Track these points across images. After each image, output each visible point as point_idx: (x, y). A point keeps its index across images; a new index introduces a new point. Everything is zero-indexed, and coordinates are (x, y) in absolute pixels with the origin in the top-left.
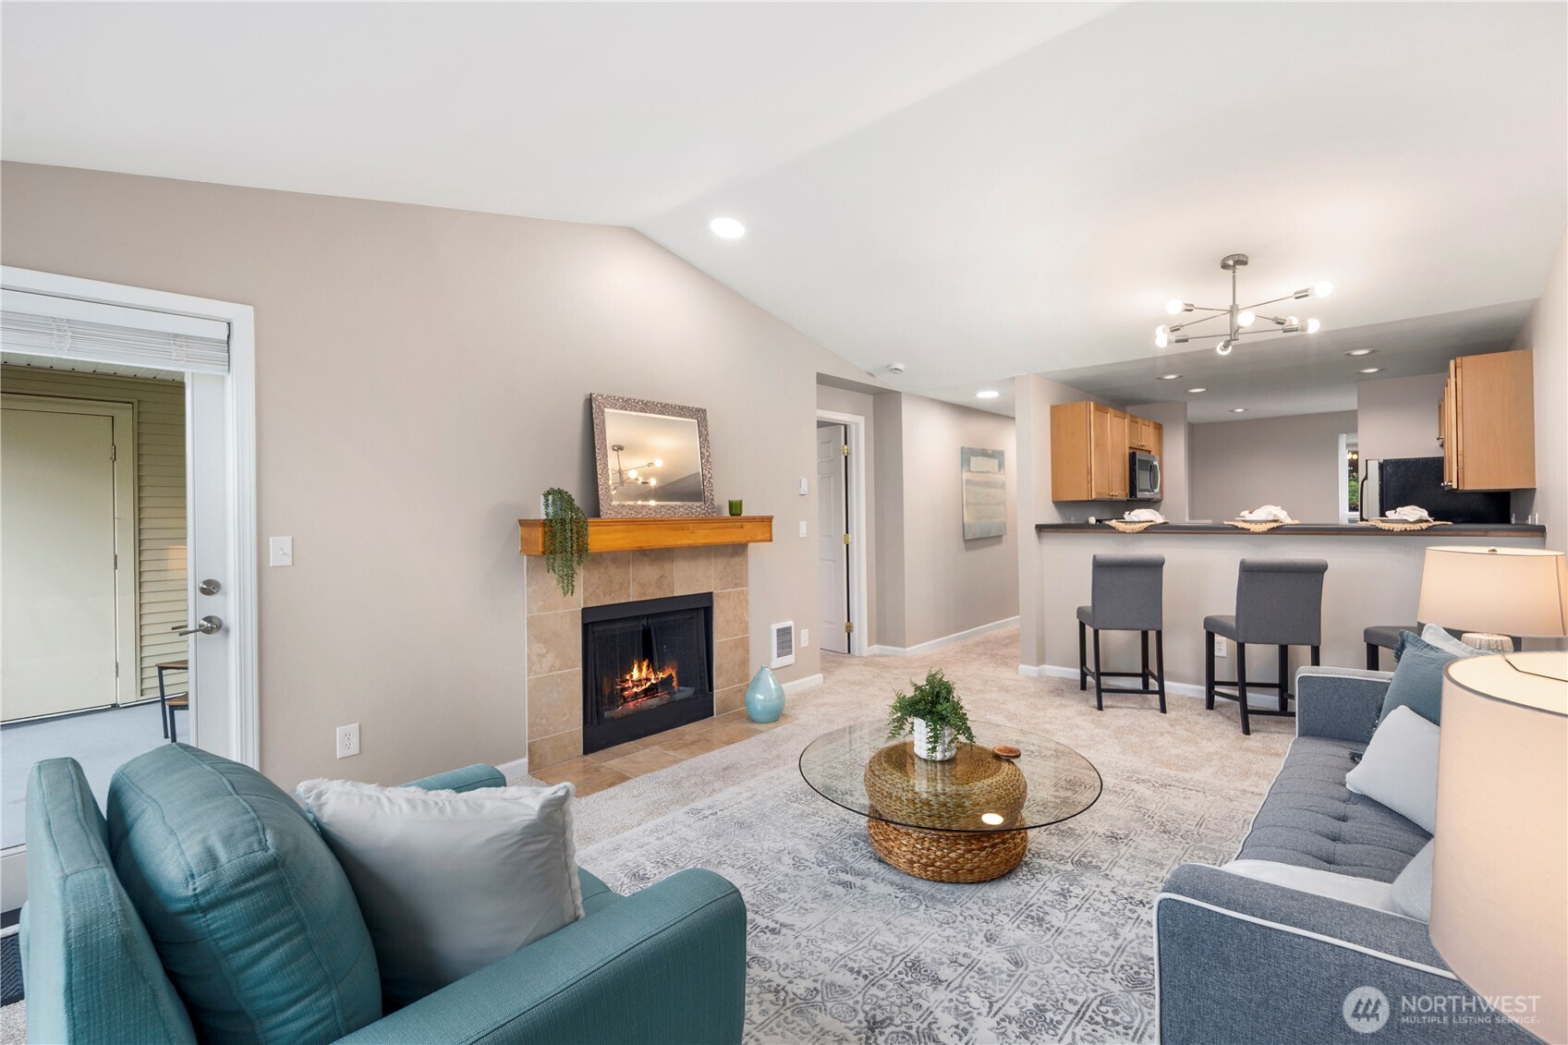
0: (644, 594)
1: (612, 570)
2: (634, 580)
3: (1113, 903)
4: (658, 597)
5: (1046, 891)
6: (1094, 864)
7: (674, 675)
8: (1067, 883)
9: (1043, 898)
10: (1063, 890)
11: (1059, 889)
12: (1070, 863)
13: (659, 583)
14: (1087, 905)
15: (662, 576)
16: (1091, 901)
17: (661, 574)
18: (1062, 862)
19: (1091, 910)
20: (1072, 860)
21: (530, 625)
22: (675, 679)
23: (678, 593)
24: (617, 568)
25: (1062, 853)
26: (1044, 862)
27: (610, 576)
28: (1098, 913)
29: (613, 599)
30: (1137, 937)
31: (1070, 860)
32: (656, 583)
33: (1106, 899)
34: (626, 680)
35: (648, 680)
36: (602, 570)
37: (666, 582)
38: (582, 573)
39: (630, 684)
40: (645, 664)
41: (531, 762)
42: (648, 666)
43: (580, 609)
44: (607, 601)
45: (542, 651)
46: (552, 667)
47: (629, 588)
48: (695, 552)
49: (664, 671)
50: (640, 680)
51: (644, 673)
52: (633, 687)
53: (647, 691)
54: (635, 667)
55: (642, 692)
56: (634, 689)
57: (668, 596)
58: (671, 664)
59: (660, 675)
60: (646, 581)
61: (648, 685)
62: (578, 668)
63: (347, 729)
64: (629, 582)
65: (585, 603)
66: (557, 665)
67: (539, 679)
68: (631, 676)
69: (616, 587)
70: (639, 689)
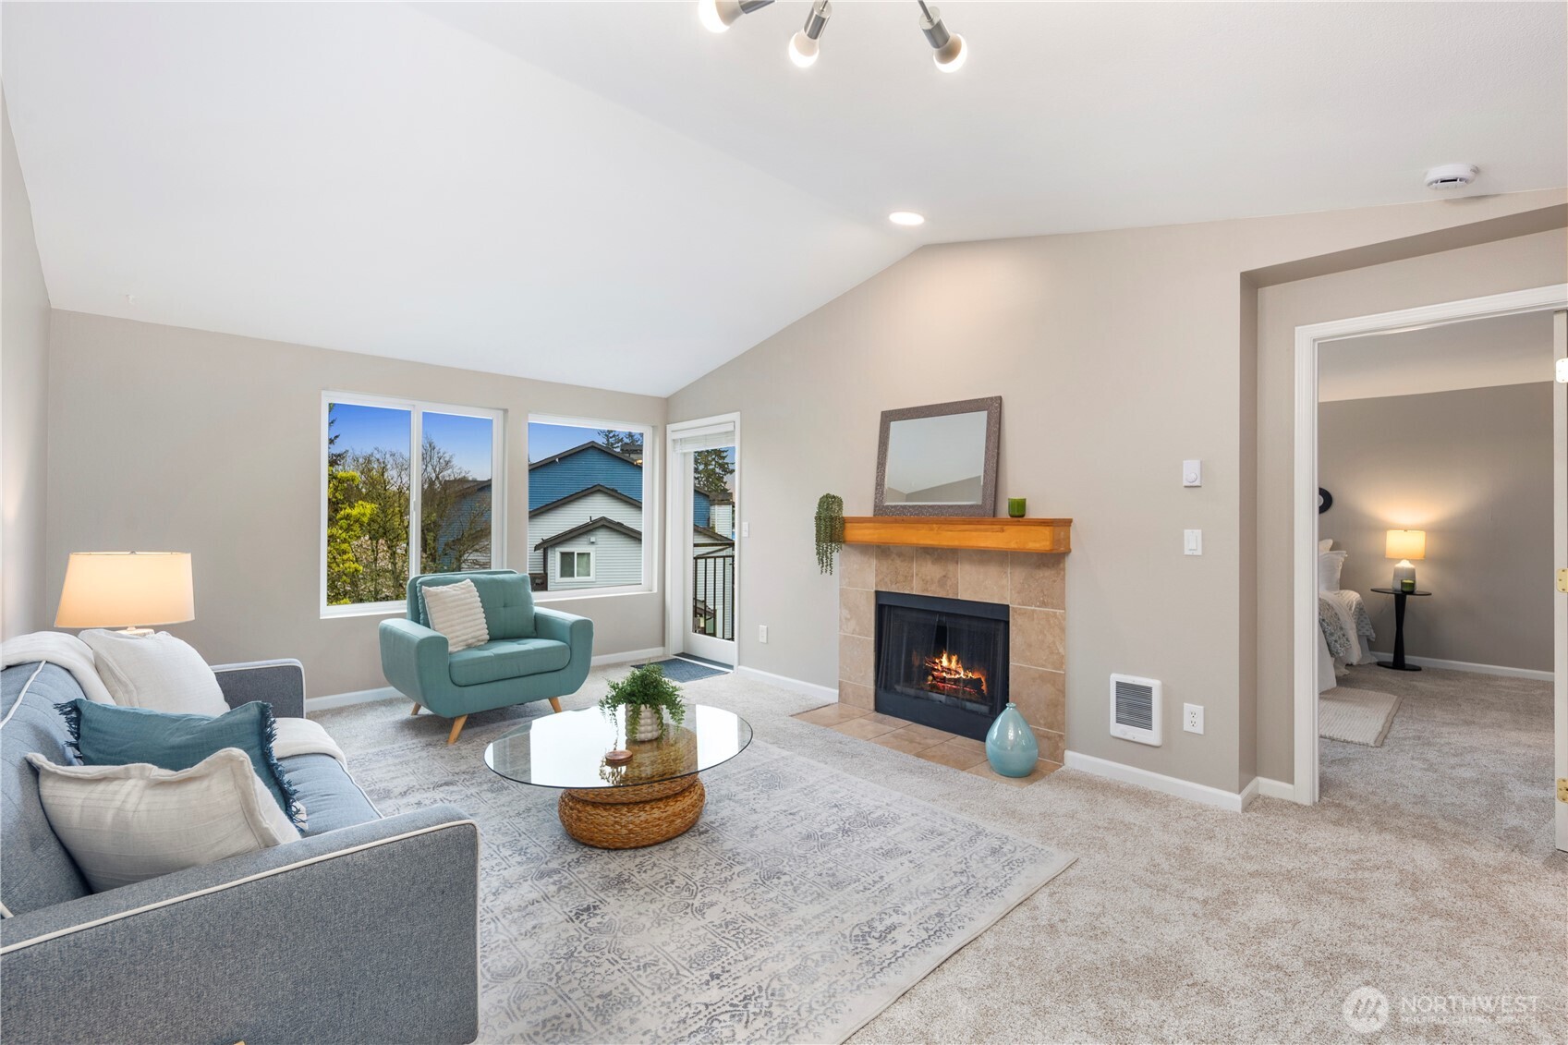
0: (927, 590)
1: (898, 562)
2: (917, 575)
3: (488, 870)
4: (940, 596)
7: (983, 680)
13: (943, 581)
15: (944, 576)
17: (944, 574)
20: (564, 871)
21: (841, 595)
22: (984, 683)
23: (964, 595)
24: (902, 561)
25: (580, 869)
27: (896, 568)
29: (898, 589)
31: (565, 869)
32: (939, 581)
34: (935, 663)
35: (957, 673)
36: (890, 562)
37: (949, 583)
38: (874, 562)
39: (940, 668)
40: (954, 659)
41: (840, 695)
42: (958, 662)
43: (873, 591)
44: (894, 589)
45: (849, 617)
46: (854, 630)
47: (912, 581)
48: (984, 556)
49: (973, 674)
50: (949, 669)
51: (953, 665)
52: (942, 672)
53: (956, 681)
54: (945, 656)
55: (950, 679)
56: (944, 674)
57: (950, 597)
58: (978, 670)
59: (970, 675)
60: (929, 578)
61: (957, 676)
62: (871, 639)
63: (763, 627)
64: (912, 576)
65: (876, 586)
66: (857, 630)
67: (845, 637)
68: (941, 662)
69: (901, 578)
70: (948, 676)
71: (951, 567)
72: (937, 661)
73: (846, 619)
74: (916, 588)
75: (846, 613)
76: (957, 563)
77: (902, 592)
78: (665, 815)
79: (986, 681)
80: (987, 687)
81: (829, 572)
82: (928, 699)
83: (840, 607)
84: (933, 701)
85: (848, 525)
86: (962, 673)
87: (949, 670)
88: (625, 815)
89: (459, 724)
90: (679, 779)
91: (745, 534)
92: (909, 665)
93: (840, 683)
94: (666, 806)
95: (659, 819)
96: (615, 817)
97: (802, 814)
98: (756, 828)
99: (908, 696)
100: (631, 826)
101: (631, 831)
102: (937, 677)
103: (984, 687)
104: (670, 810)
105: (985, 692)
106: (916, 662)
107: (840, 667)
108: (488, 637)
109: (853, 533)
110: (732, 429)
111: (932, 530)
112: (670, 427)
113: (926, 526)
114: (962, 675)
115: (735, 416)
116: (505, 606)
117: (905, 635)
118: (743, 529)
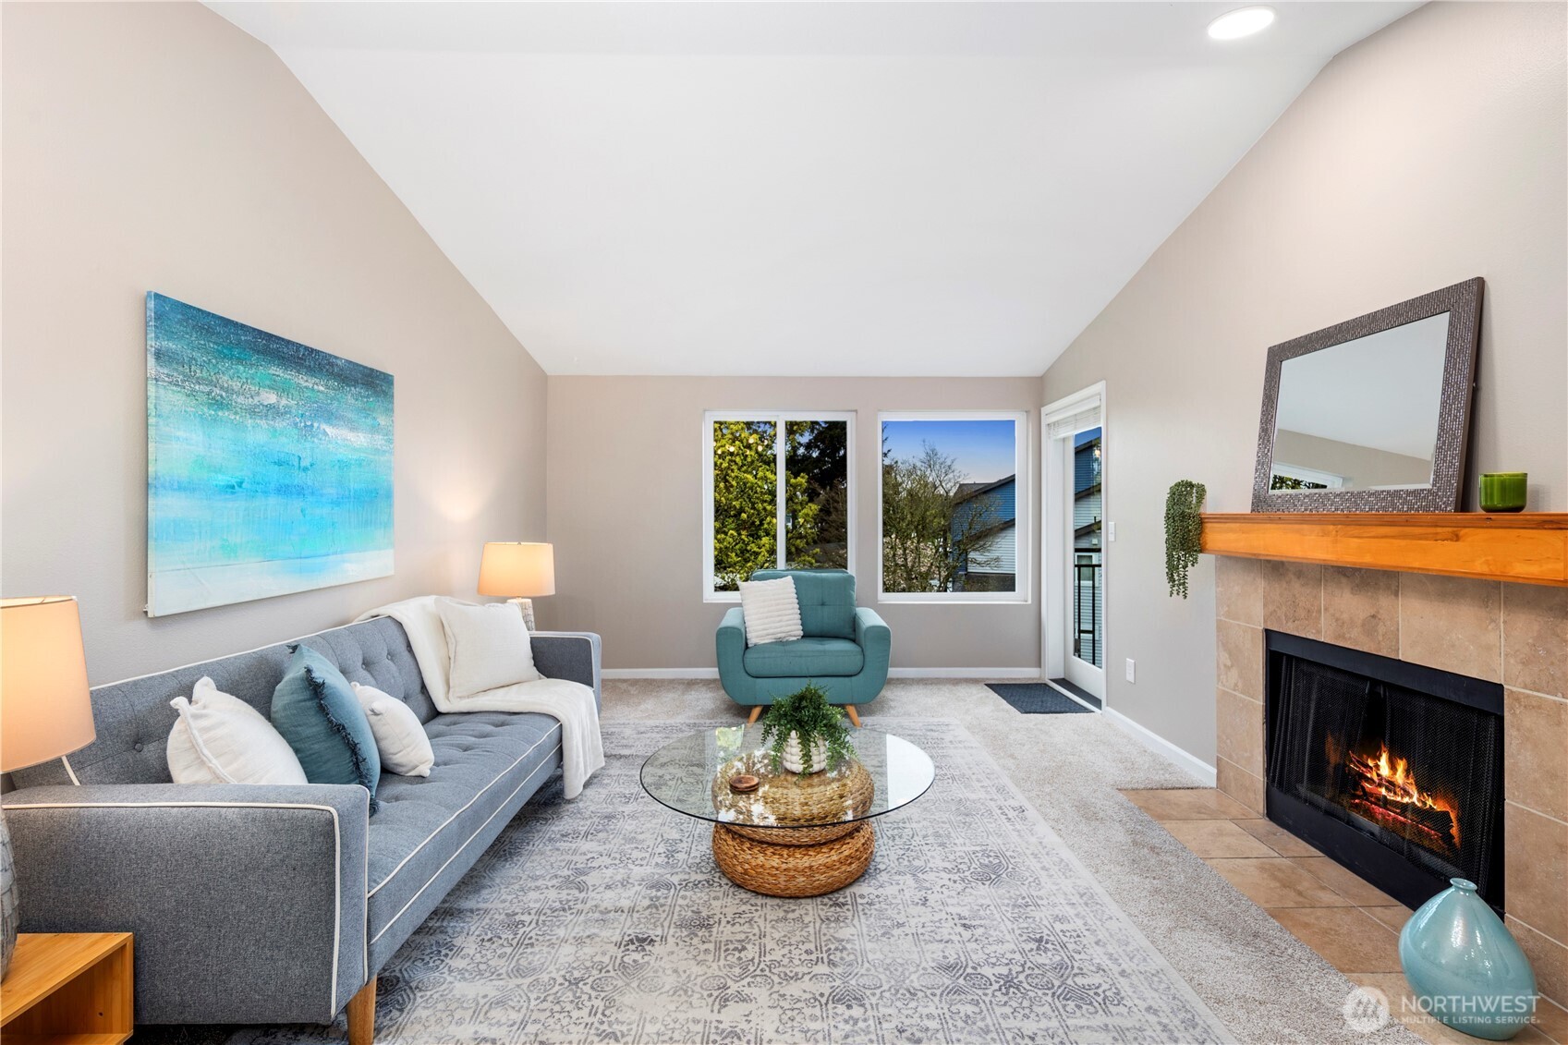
0: (1342, 636)
1: (1297, 586)
2: (1326, 609)
3: (630, 861)
4: (1366, 650)
5: (684, 850)
6: (654, 890)
7: (1452, 816)
8: (671, 862)
9: (684, 845)
10: (673, 856)
11: (676, 855)
12: (676, 884)
13: (1370, 625)
14: (650, 850)
15: (1373, 616)
16: (647, 855)
17: (1373, 611)
18: (684, 883)
19: (645, 847)
20: (676, 889)
21: (1219, 632)
22: (1455, 824)
23: (1407, 653)
24: (1303, 588)
25: (688, 894)
26: (700, 877)
27: (1294, 596)
28: (640, 847)
29: (1297, 629)
30: (610, 842)
31: (678, 887)
32: (1363, 625)
33: (636, 863)
34: (1367, 766)
35: (1407, 793)
36: (1285, 585)
37: (1381, 629)
38: (1261, 584)
39: (1375, 778)
40: (1401, 765)
41: (1219, 778)
42: (1407, 772)
43: (1261, 628)
44: (1290, 629)
45: (1229, 663)
46: (1236, 685)
47: (1318, 619)
48: (1448, 586)
49: (1434, 799)
50: (1392, 783)
51: (1400, 778)
52: (1380, 785)
53: (1404, 808)
54: (1384, 757)
55: (1396, 804)
56: (1383, 791)
57: (1384, 653)
58: (1445, 797)
59: (1430, 802)
60: (1345, 616)
61: (1406, 800)
62: (1259, 702)
63: (1130, 661)
64: (1319, 611)
65: (1265, 621)
66: (1240, 685)
67: (1225, 693)
68: (1377, 767)
69: (1302, 614)
70: (1391, 797)
71: (1385, 601)
72: (1371, 763)
73: (1225, 666)
74: (1324, 632)
75: (1225, 658)
76: (1396, 595)
77: (1304, 636)
78: (784, 866)
79: (1459, 820)
80: (1461, 830)
81: (1181, 594)
82: (1350, 822)
83: (1218, 647)
84: (1360, 829)
85: (1208, 526)
86: (1416, 795)
87: (1391, 785)
88: (744, 851)
89: (756, 712)
90: (805, 829)
91: (1111, 538)
92: (1318, 756)
93: (1219, 760)
94: (789, 856)
95: (777, 869)
96: (736, 850)
97: (980, 931)
98: (900, 925)
99: (1317, 807)
100: (747, 866)
101: (746, 872)
102: (1372, 795)
103: (1454, 831)
104: (792, 863)
105: (1456, 840)
106: (1333, 757)
107: (1218, 737)
108: (802, 633)
109: (1216, 537)
110: (1097, 404)
111: (1325, 534)
112: (1045, 410)
113: (1317, 528)
114: (1415, 799)
115: (1100, 387)
116: (823, 604)
117: (1313, 705)
118: (1110, 532)
